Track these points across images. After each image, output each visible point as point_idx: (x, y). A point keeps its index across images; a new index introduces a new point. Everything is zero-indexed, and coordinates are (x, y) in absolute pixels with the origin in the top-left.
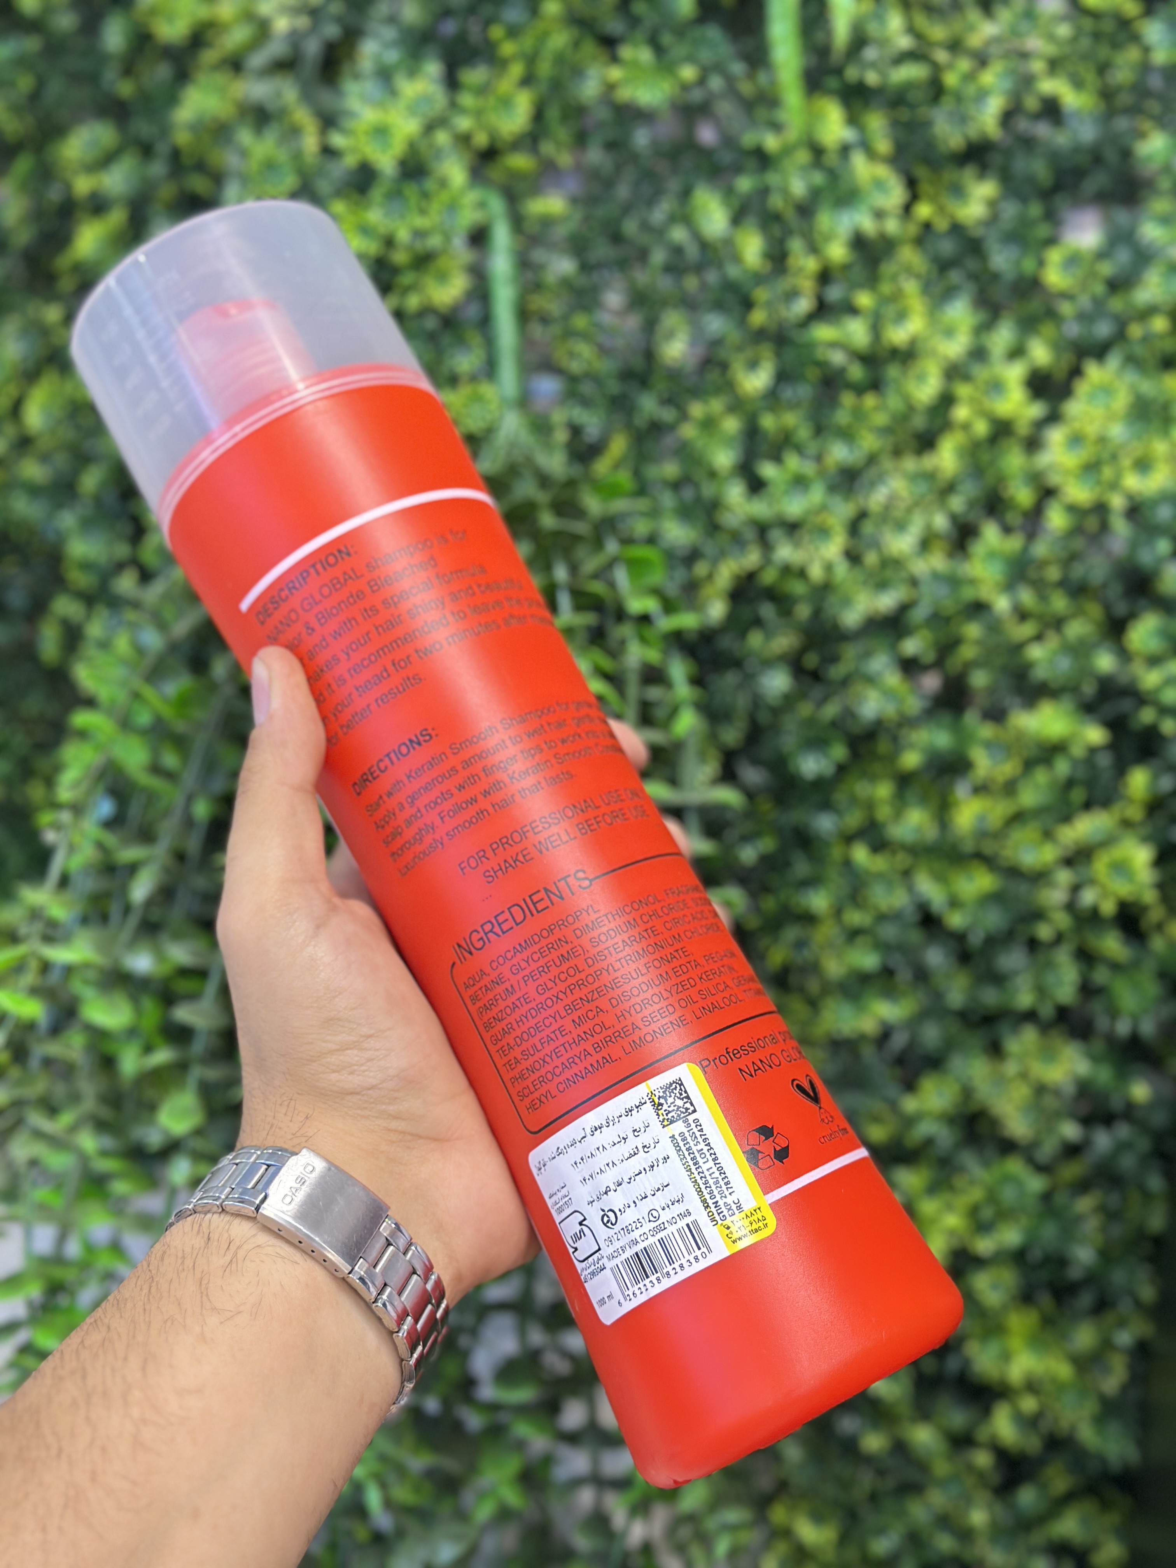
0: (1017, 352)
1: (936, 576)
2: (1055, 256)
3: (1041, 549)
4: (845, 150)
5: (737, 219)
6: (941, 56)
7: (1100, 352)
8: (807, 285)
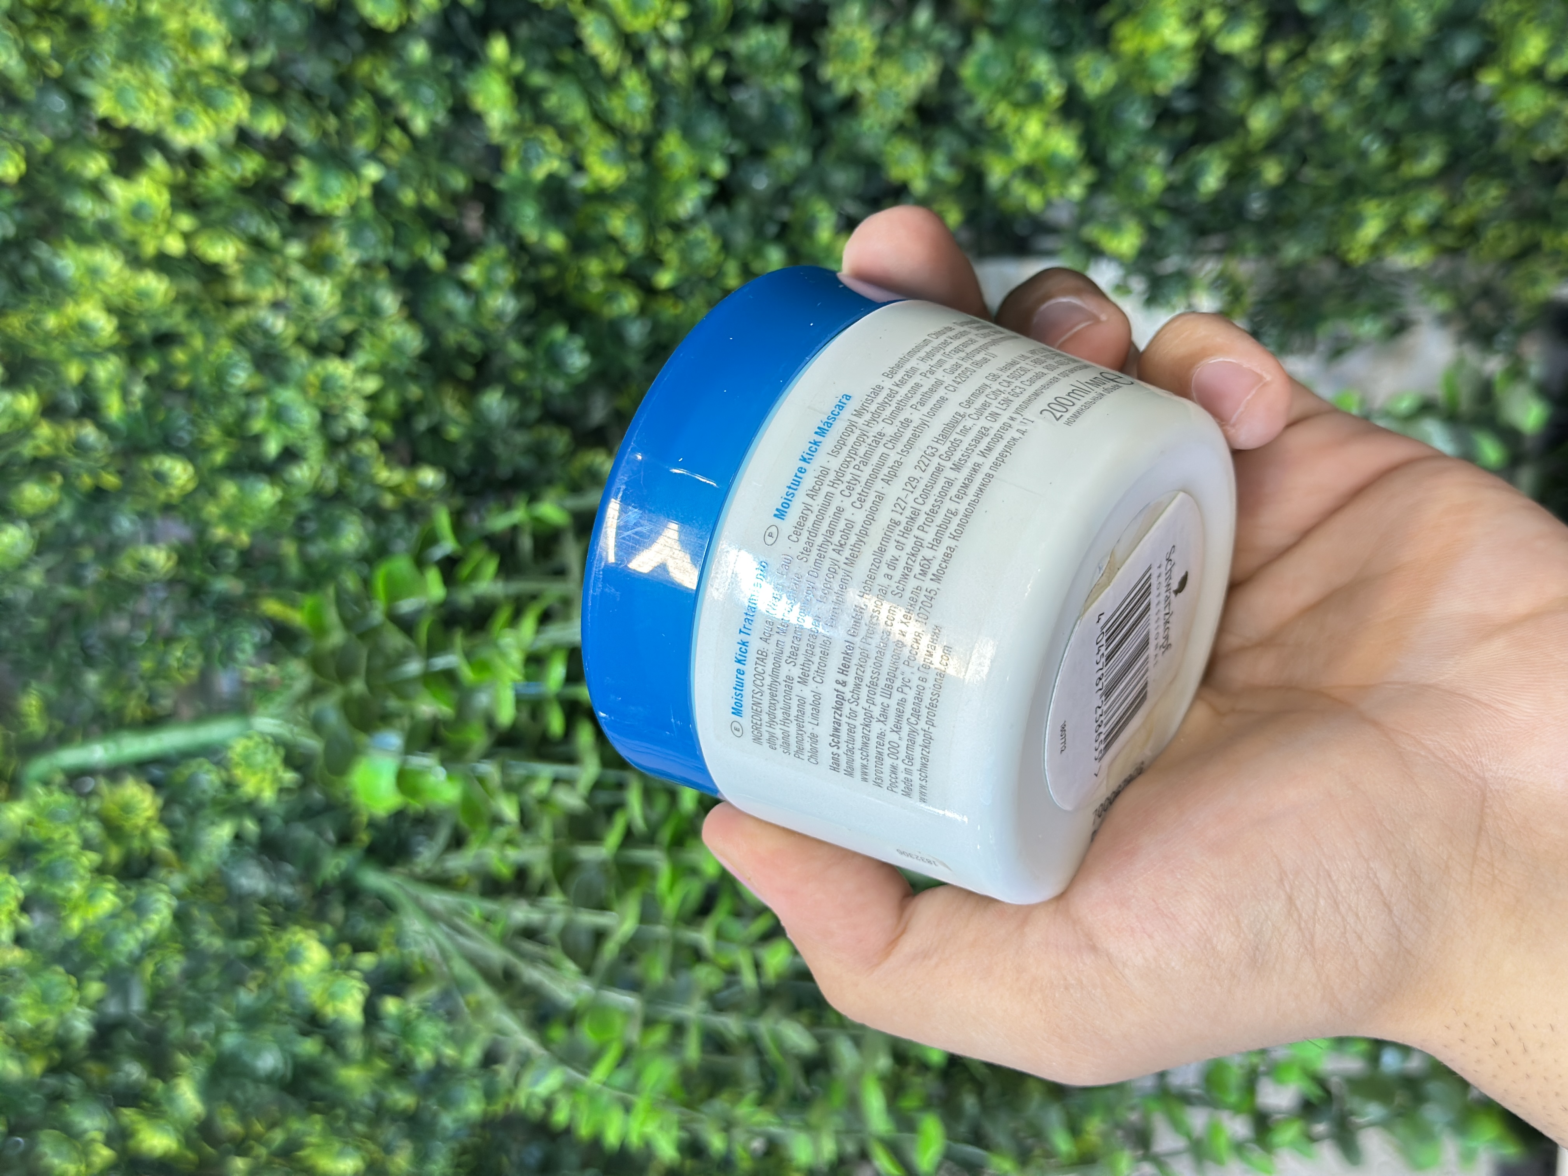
0: (99, 191)
1: (356, 241)
3: (309, 137)
5: (9, 515)
7: (81, 102)
8: (68, 431)
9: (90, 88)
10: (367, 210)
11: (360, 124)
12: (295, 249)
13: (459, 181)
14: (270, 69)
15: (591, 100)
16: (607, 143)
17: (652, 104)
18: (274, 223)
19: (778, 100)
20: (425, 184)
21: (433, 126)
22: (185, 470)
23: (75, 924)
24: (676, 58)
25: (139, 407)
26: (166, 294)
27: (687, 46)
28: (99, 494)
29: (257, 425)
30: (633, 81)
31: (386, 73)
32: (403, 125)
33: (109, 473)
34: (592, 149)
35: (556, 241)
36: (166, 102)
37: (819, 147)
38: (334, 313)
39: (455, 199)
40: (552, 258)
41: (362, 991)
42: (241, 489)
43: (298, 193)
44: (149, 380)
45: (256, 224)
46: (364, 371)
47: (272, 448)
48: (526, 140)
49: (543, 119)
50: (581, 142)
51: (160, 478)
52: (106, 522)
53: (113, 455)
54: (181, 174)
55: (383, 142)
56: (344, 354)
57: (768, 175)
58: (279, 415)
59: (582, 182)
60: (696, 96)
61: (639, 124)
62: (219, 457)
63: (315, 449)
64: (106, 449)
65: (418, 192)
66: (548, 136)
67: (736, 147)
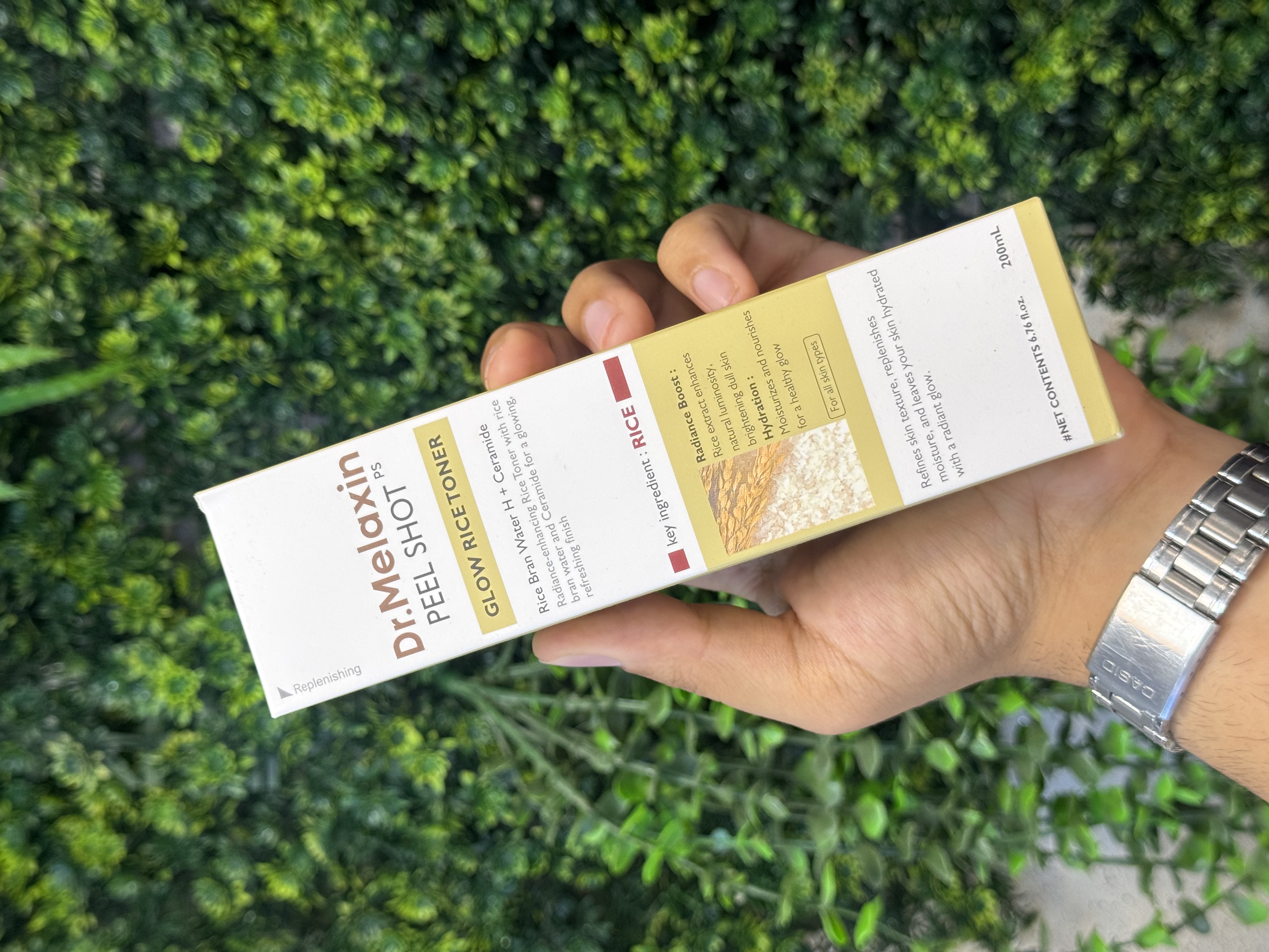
0: (274, 173)
1: (454, 214)
2: (195, 154)
3: (423, 136)
4: (135, 327)
5: (201, 406)
6: (54, 262)
7: (265, 109)
8: (244, 344)
9: (272, 99)
10: (464, 188)
11: (460, 127)
12: (411, 217)
13: (530, 170)
14: (399, 88)
15: (628, 111)
16: (639, 143)
17: (672, 114)
18: (397, 197)
19: (765, 113)
20: (507, 169)
21: (513, 130)
22: (327, 372)
23: (234, 710)
24: (690, 84)
25: (296, 327)
26: (319, 246)
27: (698, 75)
28: (265, 387)
29: (381, 338)
30: (659, 99)
31: (480, 90)
32: (492, 129)
33: (273, 374)
34: (628, 147)
35: (599, 214)
36: (326, 108)
37: (794, 148)
38: (440, 257)
39: (527, 182)
40: (596, 227)
41: (445, 766)
42: (368, 387)
43: (414, 177)
44: (304, 307)
45: (384, 197)
46: (459, 300)
47: (390, 356)
48: (580, 139)
49: (593, 124)
50: (621, 144)
51: (311, 378)
52: (269, 411)
53: (277, 361)
54: (332, 162)
55: (477, 141)
56: (446, 287)
57: (756, 169)
58: (396, 331)
59: (620, 172)
60: (705, 110)
61: (662, 130)
62: (354, 362)
63: (421, 359)
64: (271, 356)
65: (501, 177)
66: (596, 136)
67: (732, 148)
